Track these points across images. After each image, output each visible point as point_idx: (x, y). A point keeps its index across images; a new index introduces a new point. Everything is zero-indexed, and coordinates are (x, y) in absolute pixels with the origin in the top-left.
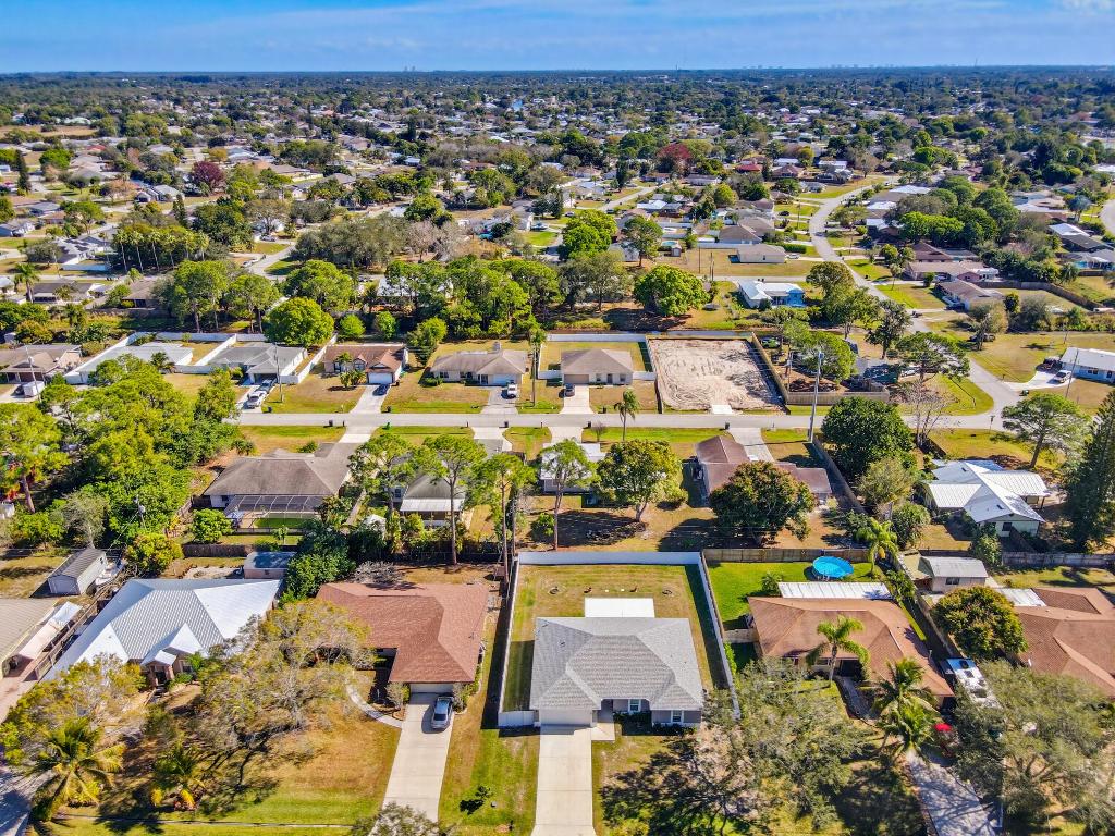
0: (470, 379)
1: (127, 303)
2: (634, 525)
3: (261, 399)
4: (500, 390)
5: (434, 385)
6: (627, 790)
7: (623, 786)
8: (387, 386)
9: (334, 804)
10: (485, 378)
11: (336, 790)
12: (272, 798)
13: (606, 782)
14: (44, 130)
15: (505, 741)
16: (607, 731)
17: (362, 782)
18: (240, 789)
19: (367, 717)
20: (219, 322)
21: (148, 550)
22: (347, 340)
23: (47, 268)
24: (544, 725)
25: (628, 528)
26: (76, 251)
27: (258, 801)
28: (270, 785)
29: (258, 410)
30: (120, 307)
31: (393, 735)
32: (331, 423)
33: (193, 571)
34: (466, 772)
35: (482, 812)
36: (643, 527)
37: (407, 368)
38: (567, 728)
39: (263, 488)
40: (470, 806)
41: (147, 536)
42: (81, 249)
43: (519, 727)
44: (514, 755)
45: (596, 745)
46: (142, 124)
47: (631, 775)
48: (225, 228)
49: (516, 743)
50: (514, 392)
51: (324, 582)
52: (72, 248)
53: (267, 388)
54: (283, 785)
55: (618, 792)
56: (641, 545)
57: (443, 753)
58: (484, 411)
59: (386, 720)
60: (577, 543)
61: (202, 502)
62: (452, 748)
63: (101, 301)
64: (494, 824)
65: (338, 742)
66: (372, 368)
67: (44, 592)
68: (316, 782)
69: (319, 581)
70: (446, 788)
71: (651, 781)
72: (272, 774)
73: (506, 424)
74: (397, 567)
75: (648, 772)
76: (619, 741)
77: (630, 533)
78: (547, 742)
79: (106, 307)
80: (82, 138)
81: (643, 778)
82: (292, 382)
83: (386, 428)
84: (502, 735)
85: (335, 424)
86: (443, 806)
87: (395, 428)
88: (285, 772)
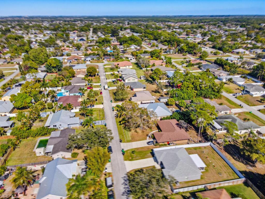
2: (252, 164)
9: (129, 138)
11: (131, 137)
12: (128, 132)
15: (150, 153)
16: (158, 167)
17: (134, 139)
18: (129, 129)
19: (147, 135)
25: (249, 163)
29: (234, 96)
31: (146, 139)
32: (241, 105)
33: (173, 108)
34: (140, 150)
35: (132, 154)
36: (253, 166)
43: (153, 154)
44: (147, 155)
45: (154, 166)
49: (150, 155)
54: (131, 132)
56: (241, 166)
57: (143, 146)
59: (148, 138)
62: (145, 147)
64: (131, 157)
65: (141, 134)
67: (158, 99)
68: (132, 135)
70: (136, 148)
78: (152, 159)
82: (252, 95)
83: (250, 112)
84: (151, 153)
85: (242, 106)
86: (132, 149)
87: (252, 114)
88: (133, 131)
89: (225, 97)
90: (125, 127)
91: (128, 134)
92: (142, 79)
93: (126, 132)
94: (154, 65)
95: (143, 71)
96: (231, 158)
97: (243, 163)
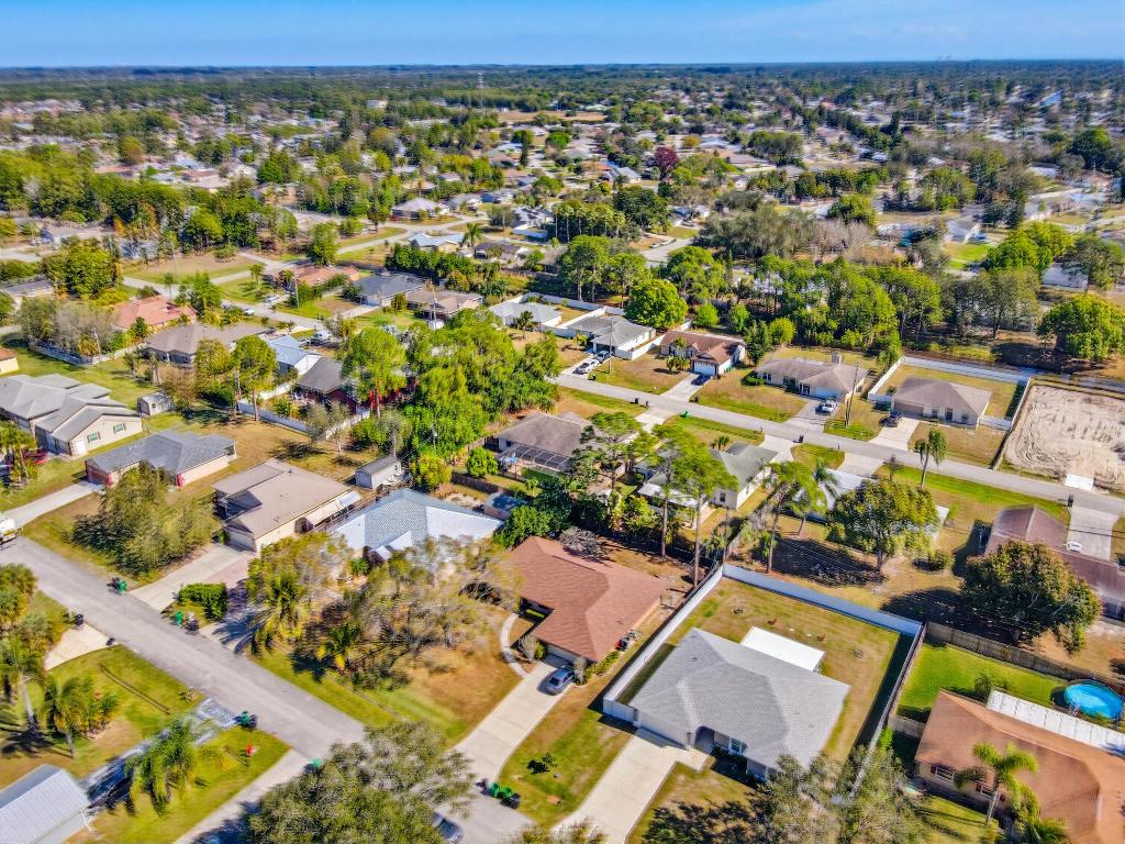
0: (792, 387)
1: (539, 268)
2: (872, 574)
3: (591, 367)
4: (816, 403)
5: (753, 384)
6: (683, 821)
7: (680, 815)
8: (708, 377)
9: (440, 715)
10: (807, 387)
11: (445, 705)
12: (401, 691)
13: (667, 804)
14: (567, 115)
15: (601, 726)
16: (698, 759)
17: (467, 708)
18: (385, 675)
19: (502, 657)
20: (599, 294)
21: (423, 468)
22: (699, 327)
23: (501, 231)
24: (642, 727)
25: (862, 575)
26: (527, 219)
27: (390, 689)
28: (404, 680)
29: (586, 376)
30: (534, 270)
31: (514, 679)
32: (637, 401)
33: (454, 496)
34: (551, 738)
35: (543, 777)
36: (880, 579)
37: (737, 364)
38: (661, 739)
39: (539, 442)
40: (537, 767)
41: (429, 458)
42: (531, 218)
43: (620, 720)
44: (601, 742)
45: (679, 768)
46: (642, 112)
47: (696, 809)
48: (644, 210)
49: (609, 732)
50: (830, 409)
51: (533, 534)
52: (524, 216)
53: (601, 359)
54: (413, 684)
55: (673, 819)
56: (866, 598)
57: (542, 713)
58: (789, 422)
59: (516, 667)
60: (794, 573)
61: (492, 444)
62: (552, 712)
63: (521, 263)
64: (548, 792)
65: (469, 667)
66: (699, 357)
67: (352, 482)
68: (437, 693)
69: (529, 533)
70: (527, 743)
71: (711, 825)
72: (410, 672)
73: (801, 439)
74: (610, 542)
75: (713, 815)
76: (703, 774)
77: (861, 581)
78: (636, 744)
79: (522, 270)
80: (592, 123)
81: (704, 818)
82: (626, 358)
83: (684, 416)
84: (602, 720)
85: (641, 402)
86: (515, 756)
87: (692, 418)
88: (420, 675)
89: (566, 389)
90: (357, 681)
91: (414, 702)
92: (153, 412)
93: (391, 696)
94: (140, 330)
95: (100, 370)
96: (814, 584)
97: (853, 583)
